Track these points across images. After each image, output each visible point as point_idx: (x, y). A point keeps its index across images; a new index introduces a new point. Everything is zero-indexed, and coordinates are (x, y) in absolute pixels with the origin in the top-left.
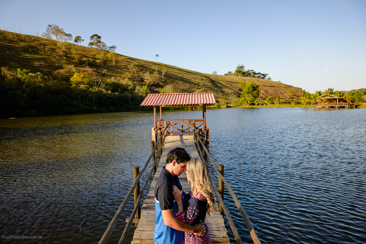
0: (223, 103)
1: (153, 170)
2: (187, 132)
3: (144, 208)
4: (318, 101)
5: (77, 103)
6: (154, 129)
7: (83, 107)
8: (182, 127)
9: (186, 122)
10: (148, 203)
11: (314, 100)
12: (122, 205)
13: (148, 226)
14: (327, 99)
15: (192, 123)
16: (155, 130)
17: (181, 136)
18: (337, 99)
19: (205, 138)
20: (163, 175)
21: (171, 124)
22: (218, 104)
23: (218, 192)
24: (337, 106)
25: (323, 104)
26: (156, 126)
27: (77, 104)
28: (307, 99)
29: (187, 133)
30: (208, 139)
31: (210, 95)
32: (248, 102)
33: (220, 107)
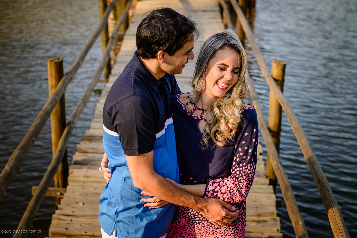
1: (101, 69)
3: (77, 163)
10: (87, 152)
12: (16, 152)
13: (85, 205)
20: (133, 74)
23: (267, 131)
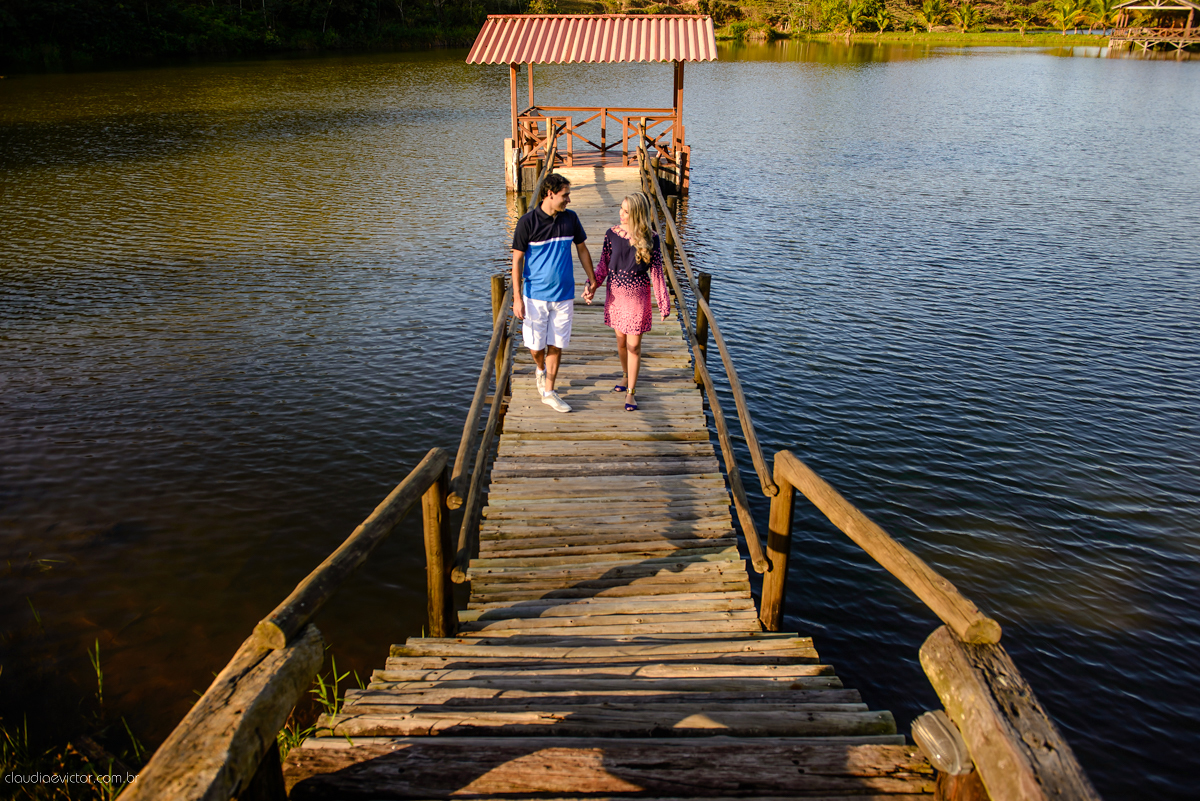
0: (757, 18)
2: (617, 154)
4: (1116, 18)
5: (201, 15)
6: (513, 142)
7: (226, 29)
8: (604, 136)
9: (615, 118)
11: (1103, 13)
14: (1154, 10)
15: (637, 124)
16: (514, 146)
17: (599, 167)
18: (1188, 11)
19: (677, 178)
21: (568, 127)
22: (736, 24)
24: (1181, 42)
25: (1132, 33)
26: (519, 132)
27: (203, 19)
28: (1076, 8)
29: (618, 158)
30: (685, 180)
31: (699, 22)
32: (853, 16)
33: (745, 35)
